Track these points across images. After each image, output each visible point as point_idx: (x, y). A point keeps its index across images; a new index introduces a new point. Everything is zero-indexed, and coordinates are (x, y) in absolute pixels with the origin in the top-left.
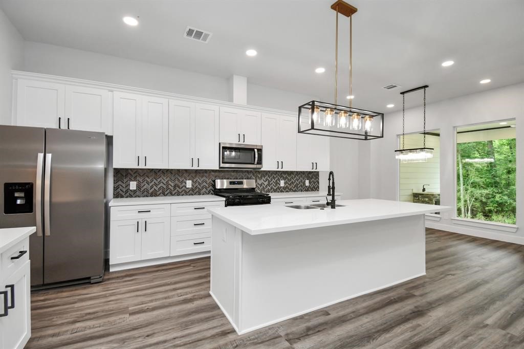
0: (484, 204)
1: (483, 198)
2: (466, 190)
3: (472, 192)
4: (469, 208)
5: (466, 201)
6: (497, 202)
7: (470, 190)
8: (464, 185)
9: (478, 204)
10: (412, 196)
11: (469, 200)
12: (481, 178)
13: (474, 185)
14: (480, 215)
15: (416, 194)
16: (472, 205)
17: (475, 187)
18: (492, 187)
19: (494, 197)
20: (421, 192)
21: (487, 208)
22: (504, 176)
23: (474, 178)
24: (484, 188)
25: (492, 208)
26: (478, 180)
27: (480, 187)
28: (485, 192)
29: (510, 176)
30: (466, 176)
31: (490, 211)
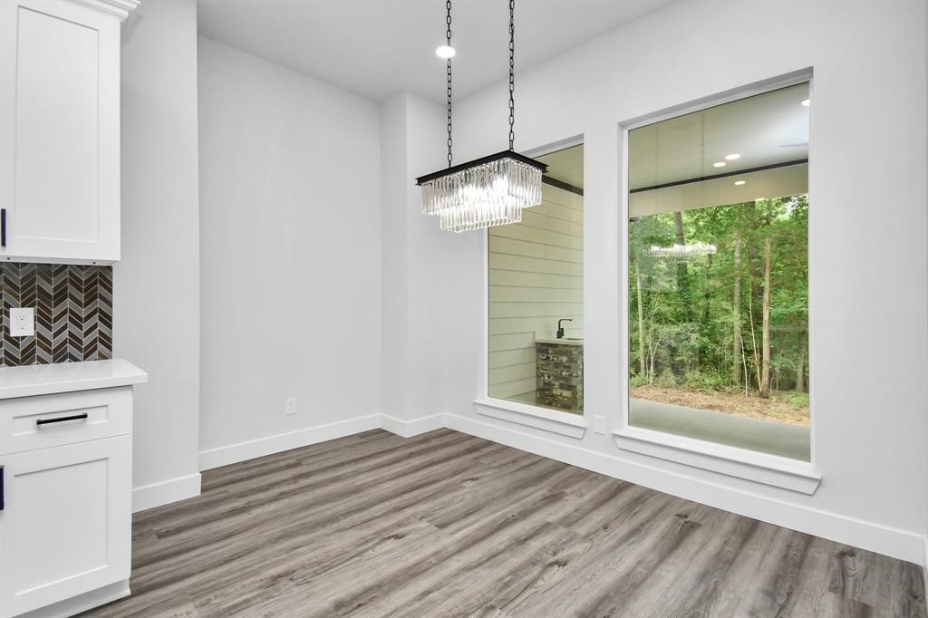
0: (673, 351)
1: (672, 341)
2: (647, 328)
3: (655, 330)
4: (652, 359)
5: (646, 347)
6: (693, 347)
7: (654, 326)
8: (644, 318)
9: (664, 352)
10: (535, 350)
11: (652, 345)
12: (669, 305)
13: (660, 319)
14: (668, 372)
15: (543, 344)
16: (656, 354)
17: (659, 321)
18: (685, 321)
19: (688, 339)
20: (553, 339)
21: (678, 359)
22: (701, 303)
23: (658, 306)
24: (673, 323)
25: (685, 358)
26: (665, 309)
27: (668, 322)
28: (675, 329)
29: (712, 301)
30: (647, 303)
31: (682, 363)
